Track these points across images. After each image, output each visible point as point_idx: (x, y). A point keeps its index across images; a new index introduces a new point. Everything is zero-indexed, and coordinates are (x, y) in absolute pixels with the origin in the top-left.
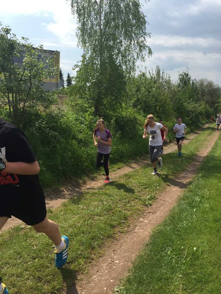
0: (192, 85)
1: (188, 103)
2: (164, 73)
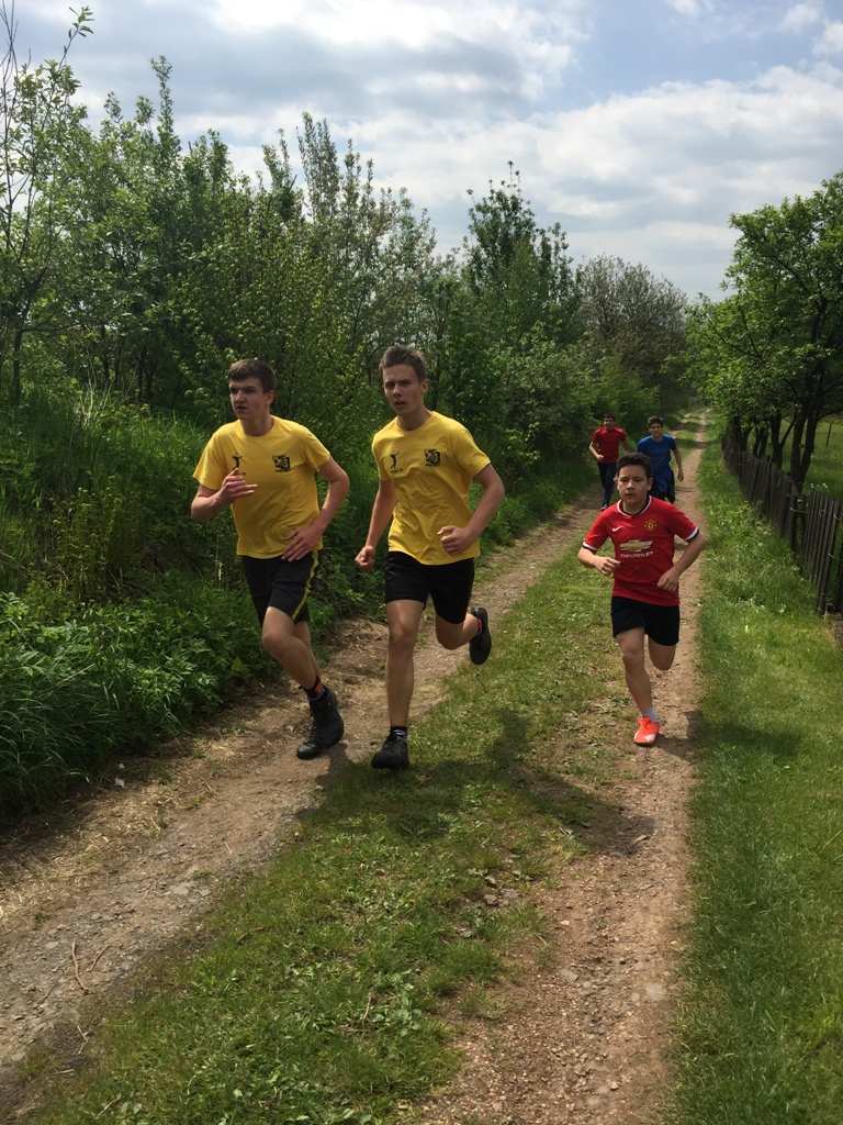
0: (544, 256)
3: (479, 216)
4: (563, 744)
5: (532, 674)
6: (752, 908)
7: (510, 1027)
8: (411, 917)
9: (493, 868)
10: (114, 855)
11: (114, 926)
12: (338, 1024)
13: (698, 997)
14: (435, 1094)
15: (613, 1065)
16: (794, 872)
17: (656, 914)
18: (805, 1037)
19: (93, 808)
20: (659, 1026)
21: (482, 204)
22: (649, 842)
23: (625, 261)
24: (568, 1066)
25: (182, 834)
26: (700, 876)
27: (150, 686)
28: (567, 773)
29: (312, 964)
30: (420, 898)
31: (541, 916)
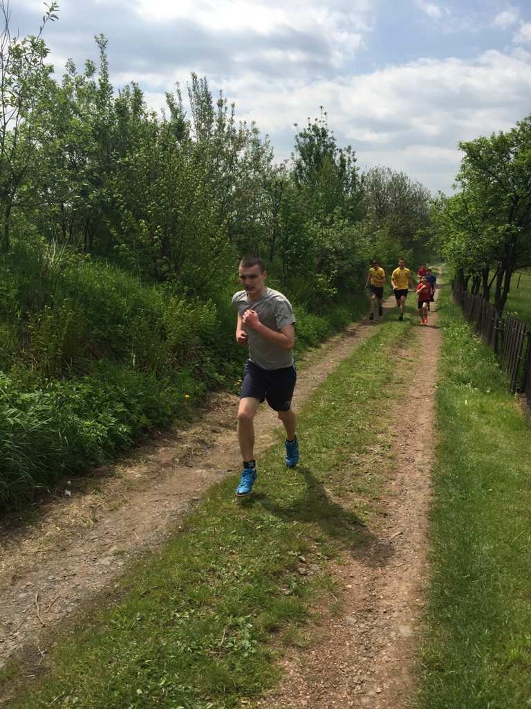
0: (341, 166)
3: (302, 140)
4: (349, 473)
5: (330, 429)
6: (467, 578)
7: (313, 652)
8: (252, 581)
9: (304, 551)
10: (63, 539)
11: (63, 584)
12: (204, 648)
13: (432, 634)
14: (265, 693)
15: (378, 677)
16: (494, 556)
17: (407, 582)
18: (499, 661)
19: (51, 509)
20: (407, 653)
21: (303, 132)
22: (403, 536)
23: (392, 170)
24: (350, 677)
25: (107, 526)
26: (435, 558)
27: (88, 432)
28: (352, 491)
29: (188, 610)
30: (257, 569)
31: (334, 581)
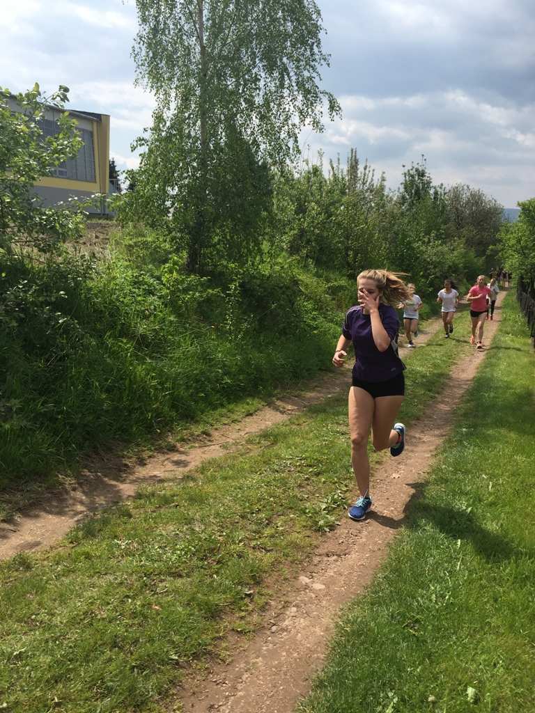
0: (435, 198)
1: (424, 242)
2: (368, 169)
21: (408, 172)
23: (470, 188)
